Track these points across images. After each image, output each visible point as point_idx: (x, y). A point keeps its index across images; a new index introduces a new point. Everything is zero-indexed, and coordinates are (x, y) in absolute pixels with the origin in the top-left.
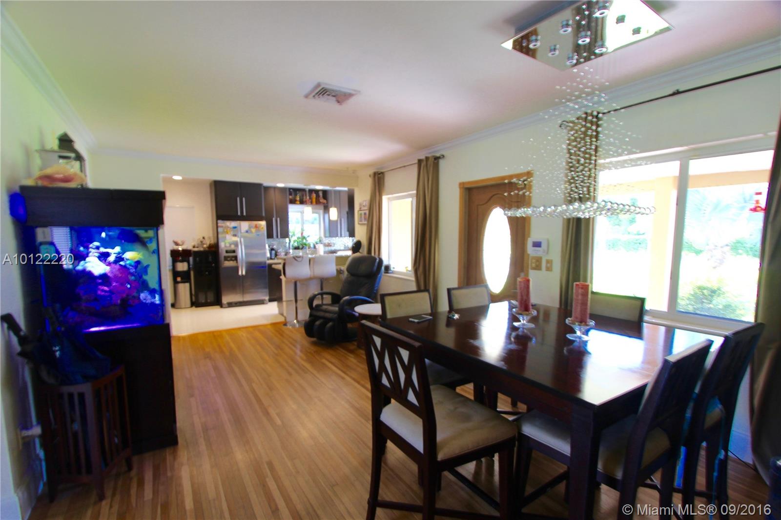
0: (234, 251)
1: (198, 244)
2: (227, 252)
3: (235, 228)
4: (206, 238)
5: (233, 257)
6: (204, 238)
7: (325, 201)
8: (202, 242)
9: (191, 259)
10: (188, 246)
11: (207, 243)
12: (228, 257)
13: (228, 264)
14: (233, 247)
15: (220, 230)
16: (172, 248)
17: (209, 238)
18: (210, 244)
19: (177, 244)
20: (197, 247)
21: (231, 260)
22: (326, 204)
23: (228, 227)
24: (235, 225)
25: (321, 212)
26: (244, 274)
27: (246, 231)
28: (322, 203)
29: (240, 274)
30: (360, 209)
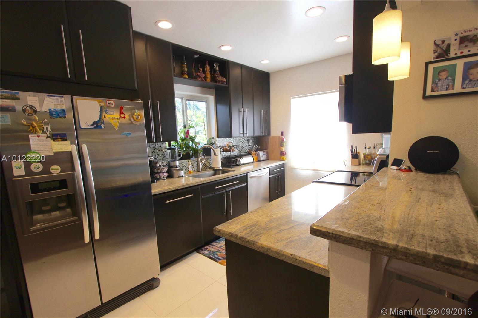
0: (62, 183)
5: (60, 199)
7: (224, 80)
13: (43, 222)
14: (56, 170)
21: (56, 208)
22: (226, 84)
23: (35, 112)
24: (59, 107)
25: (212, 99)
26: (97, 236)
27: (94, 123)
28: (220, 81)
29: (87, 239)
30: (437, 57)
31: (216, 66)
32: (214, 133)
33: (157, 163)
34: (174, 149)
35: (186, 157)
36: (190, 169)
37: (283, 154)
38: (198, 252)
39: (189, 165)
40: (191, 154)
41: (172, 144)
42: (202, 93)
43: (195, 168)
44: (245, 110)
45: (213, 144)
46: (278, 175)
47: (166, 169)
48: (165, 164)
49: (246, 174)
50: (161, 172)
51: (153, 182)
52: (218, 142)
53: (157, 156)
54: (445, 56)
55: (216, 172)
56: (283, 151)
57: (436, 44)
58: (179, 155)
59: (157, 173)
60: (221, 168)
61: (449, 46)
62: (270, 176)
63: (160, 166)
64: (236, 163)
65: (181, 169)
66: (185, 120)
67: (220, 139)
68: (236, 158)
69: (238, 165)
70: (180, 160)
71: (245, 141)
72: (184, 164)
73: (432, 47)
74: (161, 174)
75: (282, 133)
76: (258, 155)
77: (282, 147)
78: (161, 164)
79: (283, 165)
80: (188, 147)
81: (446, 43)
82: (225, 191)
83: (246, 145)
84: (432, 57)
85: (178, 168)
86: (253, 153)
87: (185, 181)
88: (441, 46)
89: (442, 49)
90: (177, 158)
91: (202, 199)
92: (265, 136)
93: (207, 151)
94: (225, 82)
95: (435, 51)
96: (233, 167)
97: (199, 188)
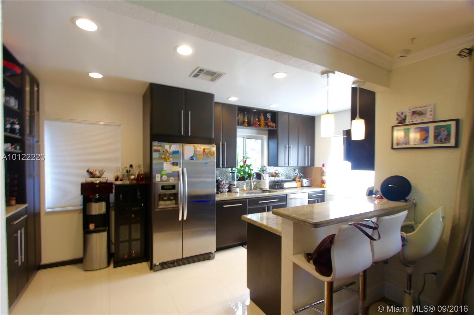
0: (173, 187)
1: (123, 175)
2: (163, 188)
3: (176, 153)
4: (134, 166)
5: (171, 195)
6: (131, 166)
7: (274, 125)
8: (127, 171)
9: (112, 197)
10: (109, 177)
11: (136, 172)
12: (165, 195)
13: (163, 205)
14: (172, 180)
15: (155, 155)
16: (84, 181)
17: (139, 166)
18: (139, 175)
19: (91, 174)
20: (121, 180)
21: (169, 199)
22: (275, 128)
23: (167, 152)
24: (177, 150)
25: (265, 137)
26: (185, 218)
27: (191, 157)
28: (270, 126)
29: (180, 219)
30: (399, 123)
31: (269, 116)
32: (265, 163)
33: (221, 181)
34: (234, 173)
35: (242, 179)
36: (245, 188)
37: (323, 182)
38: (243, 246)
39: (244, 185)
40: (246, 177)
41: (233, 170)
42: (258, 134)
43: (249, 188)
44: (290, 146)
45: (264, 171)
46: (317, 199)
47: (227, 186)
48: (227, 182)
49: (286, 195)
50: (224, 188)
51: (217, 193)
52: (268, 170)
53: (222, 177)
54: (404, 123)
55: (264, 191)
56: (323, 180)
57: (398, 115)
58: (237, 177)
59: (221, 188)
60: (268, 189)
61: (405, 116)
62: (309, 200)
63: (224, 184)
64: (280, 186)
65: (237, 187)
66: (245, 153)
67: (270, 167)
68: (281, 182)
69: (282, 188)
70: (238, 180)
71: (291, 170)
72: (241, 184)
73: (395, 117)
74: (224, 189)
75: (323, 165)
76: (302, 182)
77: (322, 177)
78: (224, 182)
79: (323, 192)
80: (244, 172)
81: (404, 114)
82: (267, 206)
83: (293, 173)
84: (395, 123)
85: (236, 186)
86: (297, 179)
87: (240, 195)
88: (401, 116)
89: (401, 118)
90: (236, 179)
91: (249, 209)
92: (308, 166)
93: (259, 176)
94: (274, 126)
95: (397, 119)
96: (277, 190)
97: (246, 201)
